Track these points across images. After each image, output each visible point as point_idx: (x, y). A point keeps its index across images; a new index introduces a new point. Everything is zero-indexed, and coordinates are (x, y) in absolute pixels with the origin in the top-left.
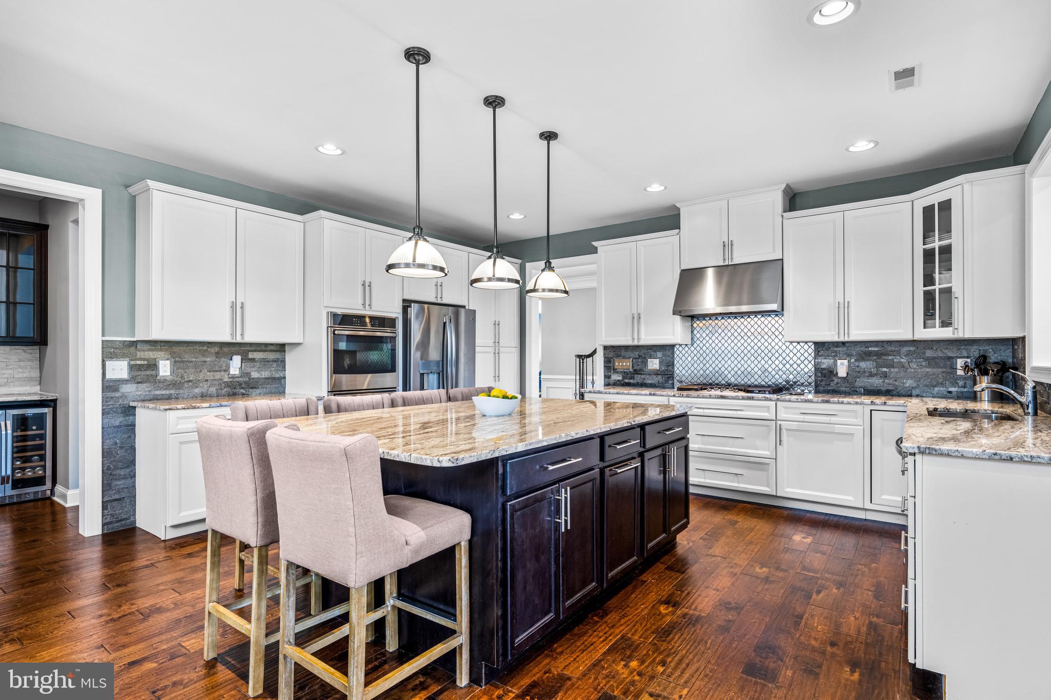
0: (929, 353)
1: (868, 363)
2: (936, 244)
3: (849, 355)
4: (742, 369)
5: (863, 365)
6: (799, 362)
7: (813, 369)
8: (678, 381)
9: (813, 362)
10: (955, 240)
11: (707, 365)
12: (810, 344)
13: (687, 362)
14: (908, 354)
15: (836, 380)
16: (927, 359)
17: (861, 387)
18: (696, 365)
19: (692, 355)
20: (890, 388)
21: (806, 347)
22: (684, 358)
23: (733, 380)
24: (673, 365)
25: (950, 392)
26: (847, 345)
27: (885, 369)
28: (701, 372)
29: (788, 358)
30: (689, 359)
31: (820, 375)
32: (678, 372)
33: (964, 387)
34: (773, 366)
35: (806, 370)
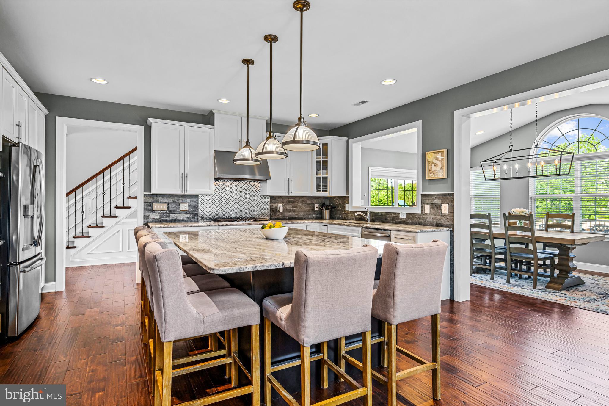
0: (308, 202)
1: (289, 206)
2: (322, 159)
3: (283, 202)
4: (238, 209)
5: (288, 207)
6: (263, 205)
7: (269, 209)
8: (201, 217)
9: (269, 205)
10: (329, 159)
11: (219, 207)
12: (268, 197)
13: (206, 205)
14: (302, 201)
15: (278, 214)
16: (308, 204)
17: (287, 216)
18: (212, 207)
19: (210, 201)
20: (296, 216)
21: (267, 198)
22: (204, 203)
23: (233, 215)
24: (198, 207)
25: (313, 217)
26: (282, 198)
27: (295, 208)
28: (215, 211)
29: (259, 203)
30: (208, 203)
31: (272, 211)
32: (201, 211)
33: (317, 215)
34: (252, 207)
35: (266, 209)
